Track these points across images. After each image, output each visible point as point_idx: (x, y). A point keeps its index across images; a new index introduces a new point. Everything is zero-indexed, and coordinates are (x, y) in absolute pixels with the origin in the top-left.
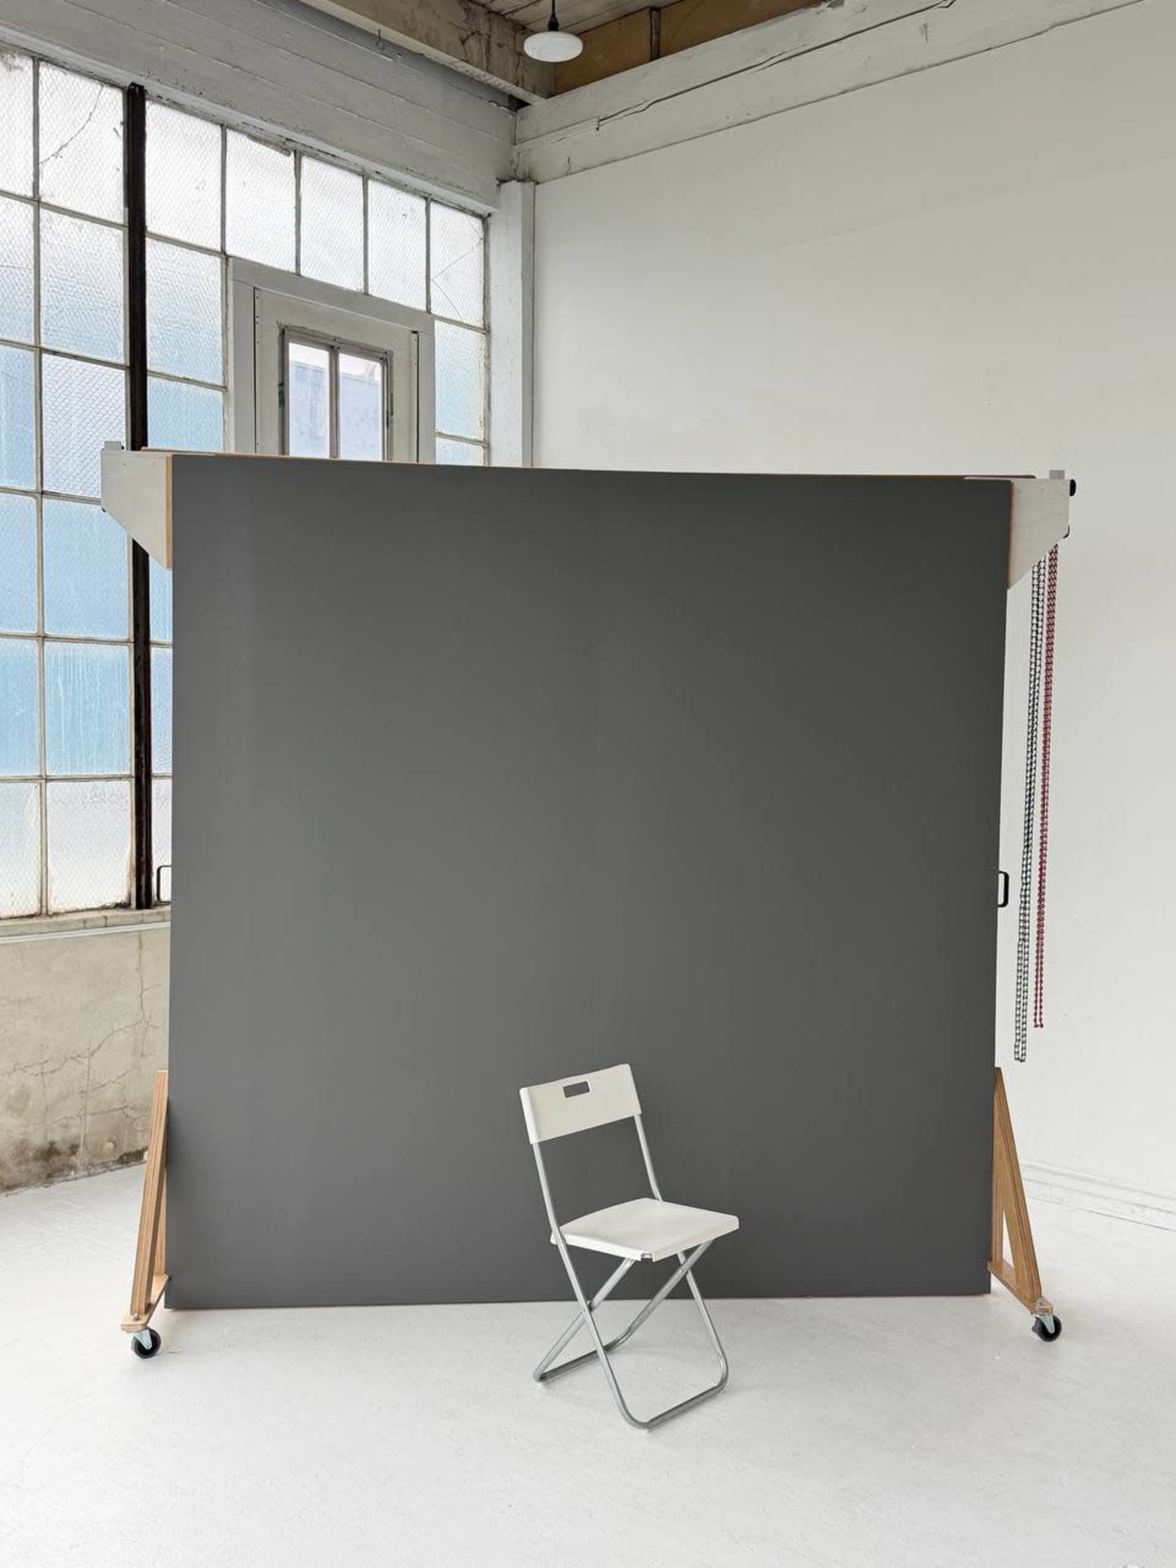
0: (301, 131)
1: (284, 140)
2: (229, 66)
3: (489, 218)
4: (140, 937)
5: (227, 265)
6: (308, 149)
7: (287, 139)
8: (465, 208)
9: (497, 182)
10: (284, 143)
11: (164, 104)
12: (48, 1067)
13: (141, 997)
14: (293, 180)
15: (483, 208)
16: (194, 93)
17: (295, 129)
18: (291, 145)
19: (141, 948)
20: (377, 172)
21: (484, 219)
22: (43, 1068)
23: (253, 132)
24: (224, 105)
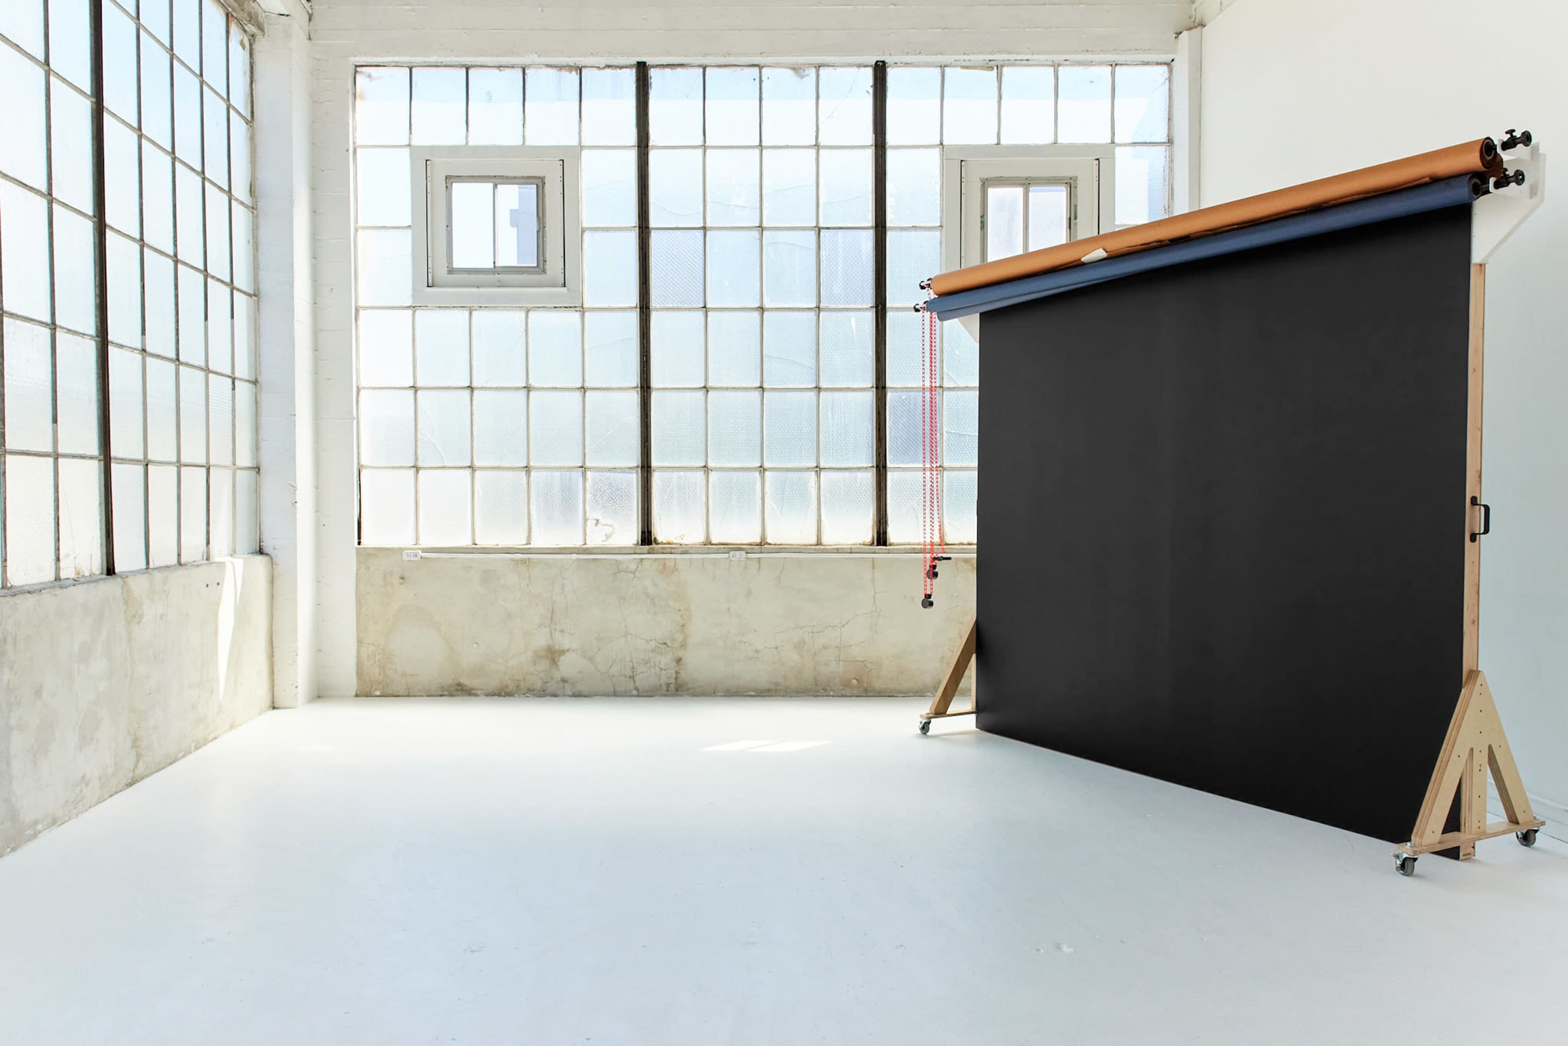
0: (996, 53)
1: (988, 61)
2: (941, 30)
3: (1173, 63)
4: (873, 561)
5: (943, 151)
6: (1006, 62)
7: (990, 61)
8: (1148, 62)
9: (1175, 35)
10: (988, 64)
11: (900, 66)
12: (815, 630)
13: (874, 597)
14: (996, 84)
15: (1167, 58)
16: (915, 54)
17: (990, 53)
18: (992, 63)
19: (873, 568)
20: (1066, 60)
21: (1169, 64)
22: (813, 629)
23: (963, 64)
24: (937, 55)
